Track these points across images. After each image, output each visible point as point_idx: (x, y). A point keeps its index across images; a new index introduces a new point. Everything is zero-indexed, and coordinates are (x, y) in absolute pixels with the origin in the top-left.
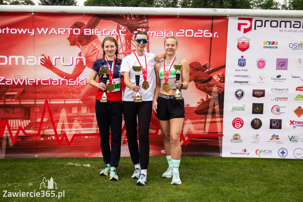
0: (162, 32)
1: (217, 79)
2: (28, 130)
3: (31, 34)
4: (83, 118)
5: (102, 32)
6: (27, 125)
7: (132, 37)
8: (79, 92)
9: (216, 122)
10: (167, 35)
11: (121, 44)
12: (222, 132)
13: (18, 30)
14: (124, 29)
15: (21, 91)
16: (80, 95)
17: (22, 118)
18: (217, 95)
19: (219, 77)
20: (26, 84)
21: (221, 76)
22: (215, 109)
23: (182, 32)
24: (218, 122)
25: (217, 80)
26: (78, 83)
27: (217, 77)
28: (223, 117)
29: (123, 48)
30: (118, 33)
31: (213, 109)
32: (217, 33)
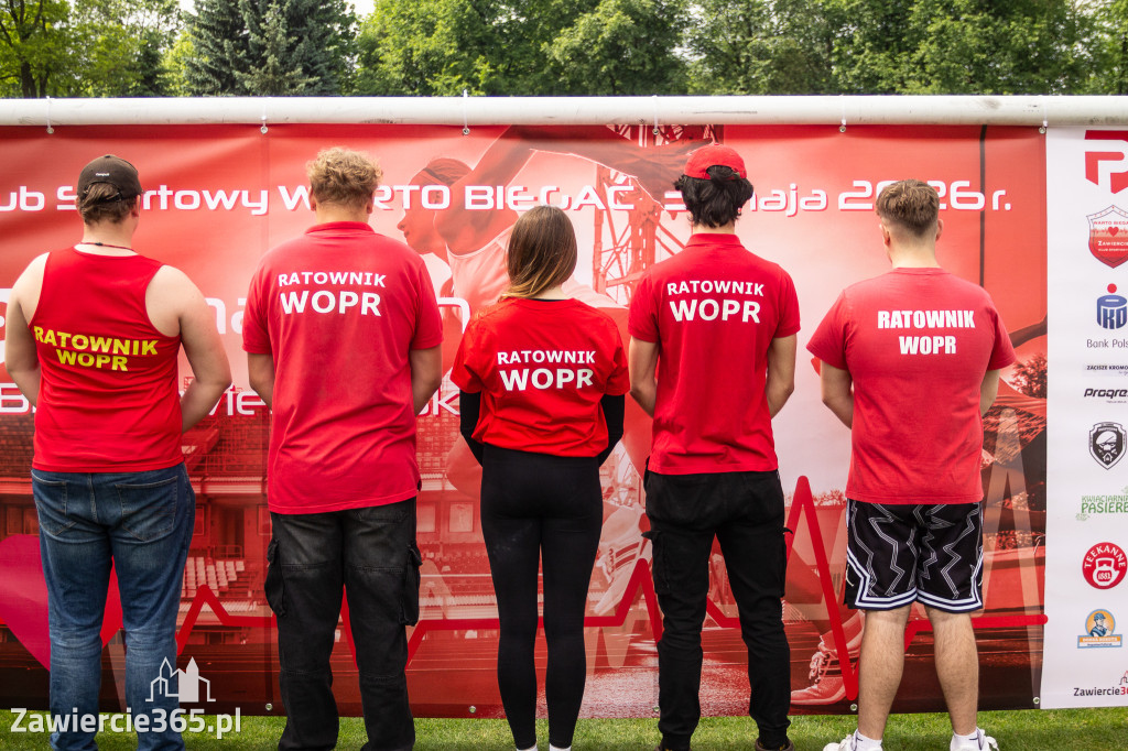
0: (782, 194)
1: (1013, 380)
2: (236, 600)
3: (254, 212)
4: (459, 554)
5: (536, 199)
6: (230, 583)
7: (659, 217)
8: (442, 442)
9: (1015, 564)
10: (802, 205)
11: (615, 243)
12: (1042, 607)
13: (206, 193)
14: (625, 183)
15: (208, 439)
16: (446, 455)
17: (212, 551)
18: (1019, 449)
19: (1024, 373)
20: (230, 412)
21: (1031, 371)
22: (1011, 511)
23: (863, 189)
24: (1027, 563)
25: (1015, 388)
26: (440, 406)
27: (1015, 372)
28: (1043, 543)
29: (623, 261)
30: (603, 198)
31: (1004, 509)
32: (1003, 192)
